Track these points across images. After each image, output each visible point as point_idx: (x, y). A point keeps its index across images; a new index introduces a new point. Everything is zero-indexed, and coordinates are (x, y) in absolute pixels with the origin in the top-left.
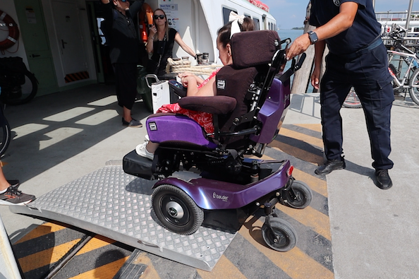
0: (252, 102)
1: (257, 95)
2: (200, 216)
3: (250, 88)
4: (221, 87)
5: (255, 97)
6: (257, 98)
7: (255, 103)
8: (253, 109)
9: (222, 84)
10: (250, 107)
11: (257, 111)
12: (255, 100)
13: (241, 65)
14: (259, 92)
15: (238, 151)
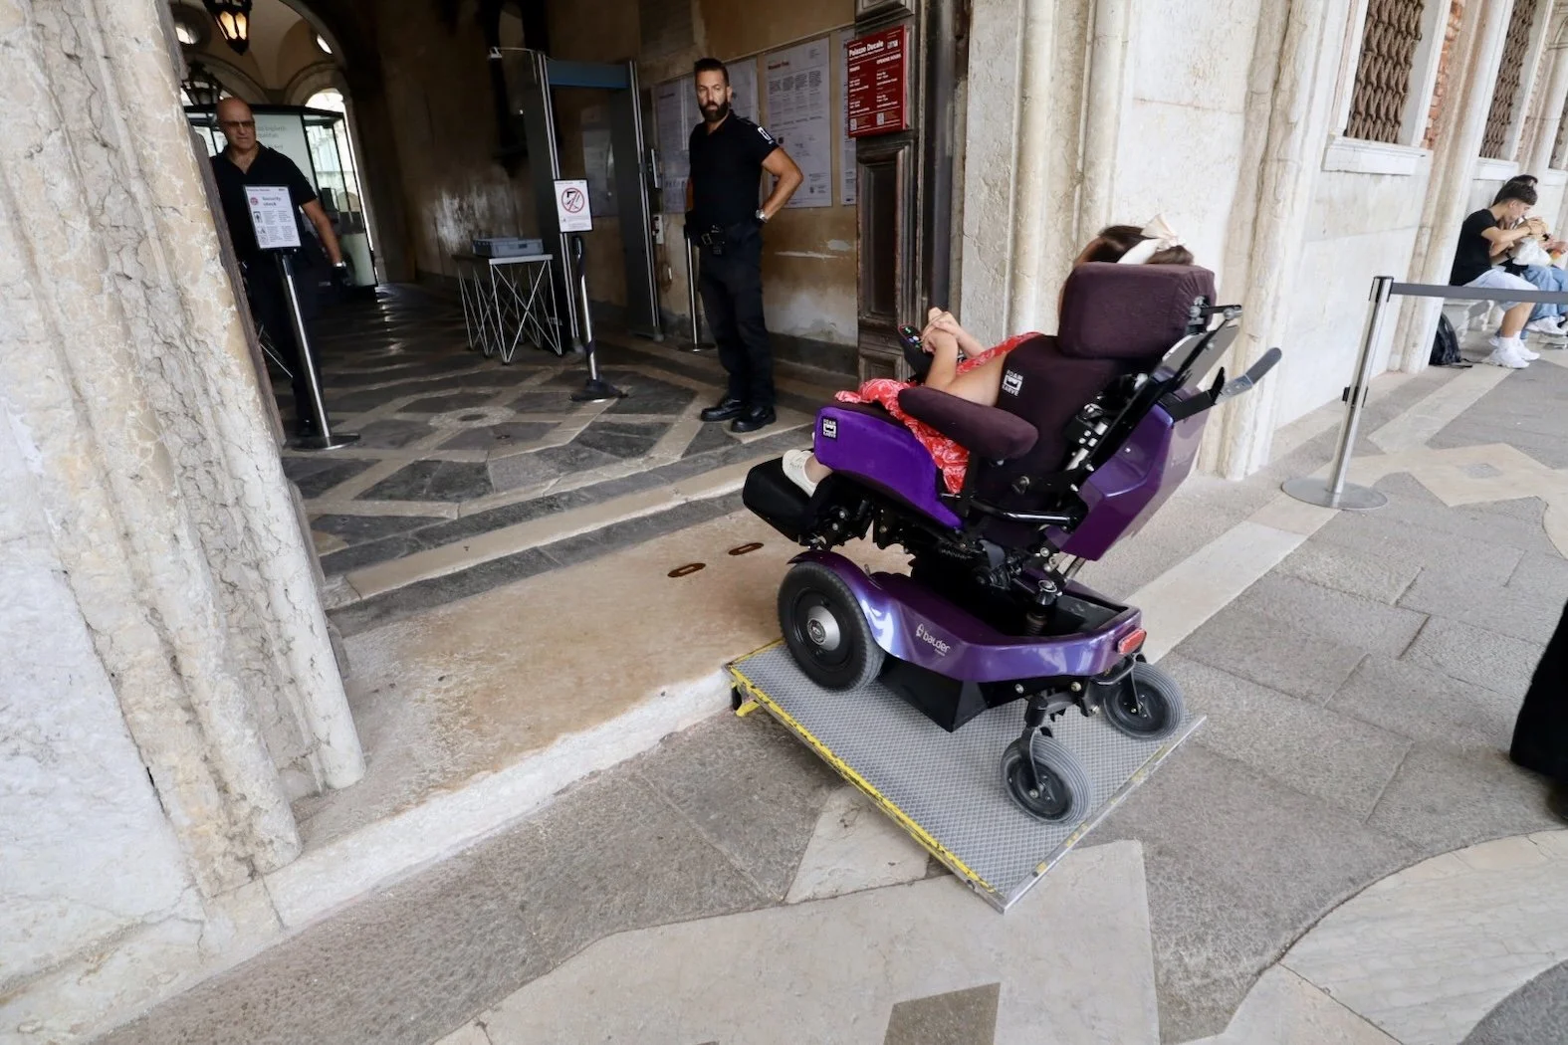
0: (1078, 448)
1: (1094, 435)
2: (872, 666)
3: (1081, 410)
4: (1010, 389)
5: (1088, 439)
6: (1093, 442)
7: (1084, 453)
8: (1074, 465)
9: (1015, 382)
10: (1071, 459)
11: (1081, 475)
12: (1086, 446)
13: (1077, 348)
14: (1101, 429)
15: (1009, 551)
